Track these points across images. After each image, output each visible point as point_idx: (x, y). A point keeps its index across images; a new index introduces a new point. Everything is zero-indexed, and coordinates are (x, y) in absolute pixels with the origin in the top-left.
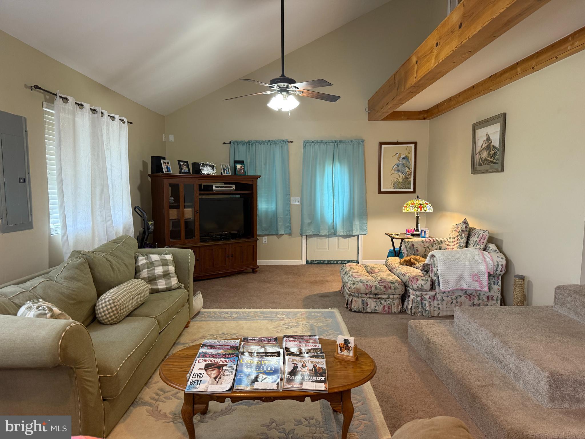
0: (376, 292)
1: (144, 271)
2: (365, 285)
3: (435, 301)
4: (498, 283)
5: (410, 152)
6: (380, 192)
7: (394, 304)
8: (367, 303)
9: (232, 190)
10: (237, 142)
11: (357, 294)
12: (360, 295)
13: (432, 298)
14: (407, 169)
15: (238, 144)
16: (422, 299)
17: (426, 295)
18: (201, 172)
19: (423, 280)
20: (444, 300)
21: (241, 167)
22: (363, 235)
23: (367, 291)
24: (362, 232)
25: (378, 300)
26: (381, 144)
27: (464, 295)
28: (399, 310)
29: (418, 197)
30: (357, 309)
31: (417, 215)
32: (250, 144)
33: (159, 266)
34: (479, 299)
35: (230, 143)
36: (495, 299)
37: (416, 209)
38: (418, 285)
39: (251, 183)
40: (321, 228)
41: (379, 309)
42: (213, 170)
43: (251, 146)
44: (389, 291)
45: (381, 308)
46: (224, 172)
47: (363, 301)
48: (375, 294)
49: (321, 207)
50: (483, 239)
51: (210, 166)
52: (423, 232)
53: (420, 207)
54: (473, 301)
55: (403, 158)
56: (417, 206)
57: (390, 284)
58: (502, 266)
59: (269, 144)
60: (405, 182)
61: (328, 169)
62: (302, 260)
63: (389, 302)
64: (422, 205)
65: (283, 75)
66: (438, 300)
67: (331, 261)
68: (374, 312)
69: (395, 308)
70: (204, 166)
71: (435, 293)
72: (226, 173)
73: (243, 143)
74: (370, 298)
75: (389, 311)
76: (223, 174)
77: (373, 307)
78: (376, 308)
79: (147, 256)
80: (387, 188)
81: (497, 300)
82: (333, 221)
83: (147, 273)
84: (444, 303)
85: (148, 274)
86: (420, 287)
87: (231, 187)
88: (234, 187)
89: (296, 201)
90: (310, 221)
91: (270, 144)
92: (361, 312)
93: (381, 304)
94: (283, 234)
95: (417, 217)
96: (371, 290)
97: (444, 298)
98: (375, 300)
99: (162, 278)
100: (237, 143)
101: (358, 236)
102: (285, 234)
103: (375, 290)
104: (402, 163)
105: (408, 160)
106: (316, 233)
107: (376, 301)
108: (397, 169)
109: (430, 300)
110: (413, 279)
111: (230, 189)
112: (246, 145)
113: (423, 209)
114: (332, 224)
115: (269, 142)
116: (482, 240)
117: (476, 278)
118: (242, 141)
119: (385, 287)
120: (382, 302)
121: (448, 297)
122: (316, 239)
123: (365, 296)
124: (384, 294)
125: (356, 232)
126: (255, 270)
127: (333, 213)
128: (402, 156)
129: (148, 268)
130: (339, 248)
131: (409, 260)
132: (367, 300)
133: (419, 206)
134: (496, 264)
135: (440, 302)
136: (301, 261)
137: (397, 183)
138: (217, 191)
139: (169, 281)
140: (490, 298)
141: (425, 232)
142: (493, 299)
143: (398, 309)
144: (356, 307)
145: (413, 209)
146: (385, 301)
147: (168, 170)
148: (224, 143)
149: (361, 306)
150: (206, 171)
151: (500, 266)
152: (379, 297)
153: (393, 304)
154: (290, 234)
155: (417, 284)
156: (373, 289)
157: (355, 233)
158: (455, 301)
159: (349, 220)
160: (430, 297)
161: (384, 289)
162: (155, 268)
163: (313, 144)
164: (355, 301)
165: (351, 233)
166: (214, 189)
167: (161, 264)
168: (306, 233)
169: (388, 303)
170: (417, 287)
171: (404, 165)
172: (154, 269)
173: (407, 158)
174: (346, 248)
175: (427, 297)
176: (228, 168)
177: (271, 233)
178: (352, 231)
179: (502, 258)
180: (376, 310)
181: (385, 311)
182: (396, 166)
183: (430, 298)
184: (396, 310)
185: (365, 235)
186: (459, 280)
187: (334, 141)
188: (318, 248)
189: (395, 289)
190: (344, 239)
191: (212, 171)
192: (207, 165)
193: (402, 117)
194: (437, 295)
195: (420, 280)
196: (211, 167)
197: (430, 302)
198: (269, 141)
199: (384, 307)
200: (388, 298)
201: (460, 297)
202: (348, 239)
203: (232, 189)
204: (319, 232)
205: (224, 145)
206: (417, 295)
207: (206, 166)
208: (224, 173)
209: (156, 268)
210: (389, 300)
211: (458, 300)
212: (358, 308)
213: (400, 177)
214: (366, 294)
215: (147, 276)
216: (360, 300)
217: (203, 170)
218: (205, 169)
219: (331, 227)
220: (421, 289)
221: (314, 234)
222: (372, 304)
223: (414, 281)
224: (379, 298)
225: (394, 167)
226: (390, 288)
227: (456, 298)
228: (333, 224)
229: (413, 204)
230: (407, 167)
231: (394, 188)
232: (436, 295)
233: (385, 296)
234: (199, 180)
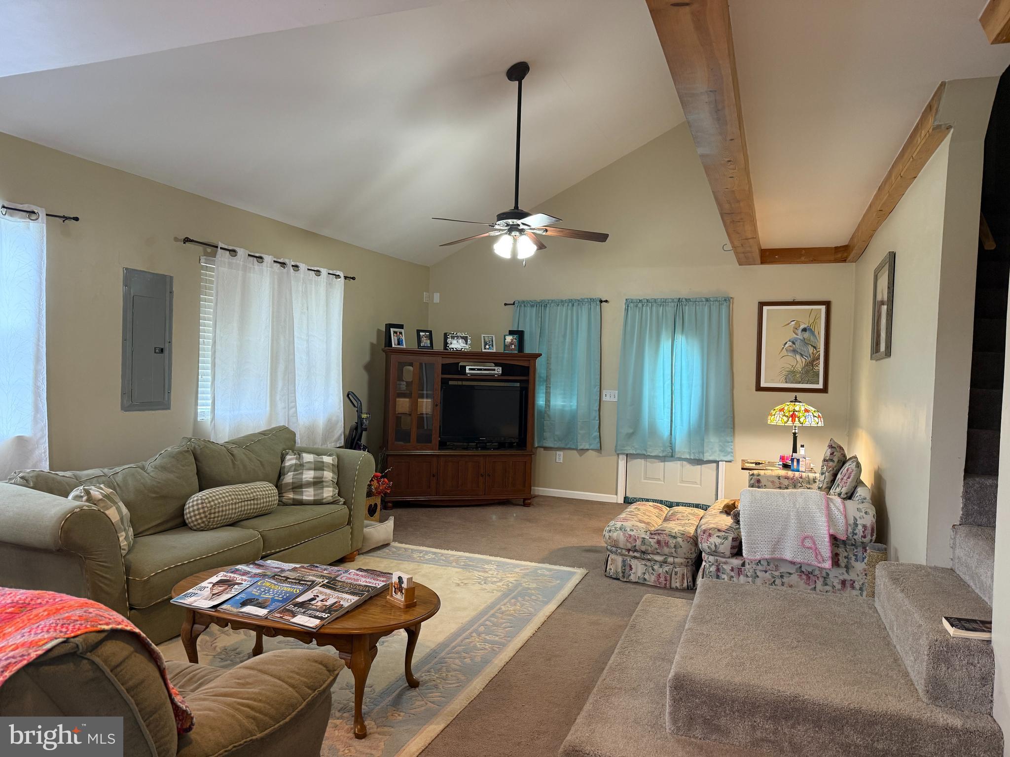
0: (643, 548)
1: (289, 474)
2: (627, 535)
3: (742, 577)
4: (864, 559)
5: (817, 318)
6: (759, 388)
7: (676, 573)
8: (631, 566)
9: (496, 374)
10: (524, 302)
11: (614, 549)
12: (619, 551)
13: (736, 571)
14: (811, 350)
15: (524, 306)
16: (718, 570)
17: (726, 563)
18: (448, 346)
19: (718, 536)
20: (758, 576)
21: (512, 340)
22: (726, 462)
23: (629, 546)
24: (724, 456)
25: (648, 563)
26: (762, 304)
27: (797, 572)
28: (685, 585)
29: (796, 399)
30: (614, 573)
31: (794, 431)
32: (542, 305)
33: (310, 469)
34: (826, 584)
35: (514, 304)
36: (858, 588)
37: (785, 419)
38: (710, 545)
39: (525, 364)
40: (649, 443)
41: (651, 579)
42: (467, 344)
43: (543, 307)
44: (666, 550)
45: (653, 578)
46: (485, 346)
47: (624, 561)
48: (644, 553)
49: (650, 407)
50: (847, 476)
51: (462, 338)
52: (795, 460)
53: (792, 416)
54: (814, 586)
55: (804, 330)
56: (787, 414)
57: (667, 538)
58: (865, 527)
59: (570, 304)
60: (807, 372)
61: (665, 344)
62: (617, 495)
63: (667, 569)
64: (797, 413)
65: (516, 207)
66: (747, 576)
68: (641, 583)
69: (677, 580)
70: (453, 338)
71: (741, 562)
72: (488, 349)
73: (534, 304)
74: (635, 557)
75: (666, 584)
76: (483, 351)
77: (639, 574)
78: (646, 577)
79: (299, 455)
80: (773, 381)
81: (861, 589)
82: (671, 434)
83: (291, 477)
84: (759, 581)
85: (293, 478)
86: (713, 547)
87: (494, 370)
88: (498, 370)
89: (610, 396)
90: (631, 431)
91: (573, 305)
92: (618, 579)
93: (653, 570)
94: (588, 450)
95: (793, 433)
96: (635, 544)
97: (759, 573)
98: (644, 562)
99: (311, 486)
100: (523, 304)
101: (717, 462)
102: (591, 449)
103: (641, 545)
104: (801, 338)
105: (812, 333)
106: (641, 453)
107: (646, 565)
108: (791, 349)
109: (732, 574)
110: (704, 533)
111: (493, 372)
112: (537, 306)
113: (797, 419)
114: (669, 439)
115: (570, 302)
116: (845, 478)
117: (808, 543)
118: (530, 301)
119: (659, 542)
120: (656, 567)
121: (766, 572)
122: (643, 461)
123: (627, 553)
124: (658, 553)
125: (710, 456)
126: (527, 501)
127: (671, 421)
128: (802, 327)
129: (295, 470)
130: (682, 481)
132: (630, 560)
133: (791, 413)
134: (851, 521)
135: (750, 579)
136: (615, 496)
137: (793, 372)
138: (472, 375)
139: (319, 491)
140: (848, 584)
141: (798, 461)
142: (853, 587)
143: (683, 583)
144: (612, 571)
145: (780, 419)
146: (661, 566)
147: (399, 342)
148: (506, 304)
149: (620, 570)
150: (456, 345)
151: (860, 527)
152: (649, 557)
153: (674, 573)
154: (600, 450)
155: (709, 542)
156: (638, 543)
157: (707, 457)
158: (778, 581)
159: (699, 432)
160: (732, 568)
161: (657, 546)
162: (304, 473)
163: (640, 305)
164: (612, 560)
165: (701, 457)
166: (467, 371)
167: (313, 467)
168: (622, 450)
169: (664, 571)
170: (709, 547)
171: (805, 342)
172: (302, 473)
173: (811, 330)
174: (695, 483)
175: (727, 568)
176: (492, 341)
177: (568, 446)
178: (703, 453)
179: (866, 513)
180: (645, 580)
181: (659, 584)
182: (790, 344)
183: (732, 570)
184: (678, 585)
185: (730, 462)
186: (777, 544)
187: (676, 300)
188: (646, 478)
189: (675, 547)
190: (692, 467)
191: (465, 345)
192: (458, 337)
193: (803, 258)
194: (747, 566)
195: (715, 536)
196: (463, 340)
197: (732, 577)
198: (571, 301)
199: (659, 575)
200: (665, 562)
201: (788, 575)
202: (699, 466)
203: (496, 372)
204: (646, 451)
205: (507, 306)
206: (710, 562)
207: (456, 338)
208: (485, 349)
209: (305, 472)
210: (667, 566)
211: (785, 580)
212: (616, 572)
213: (799, 363)
214: (629, 550)
215: (291, 481)
216: (619, 559)
217: (451, 344)
218: (454, 342)
219: (668, 444)
220: (714, 551)
221: (637, 452)
222: (638, 569)
223: (704, 537)
224: (649, 560)
225: (787, 345)
226: (667, 544)
227: (782, 577)
228: (671, 440)
229: (782, 410)
230: (812, 345)
231: (786, 382)
232: (743, 565)
233: (659, 558)
234: (442, 357)
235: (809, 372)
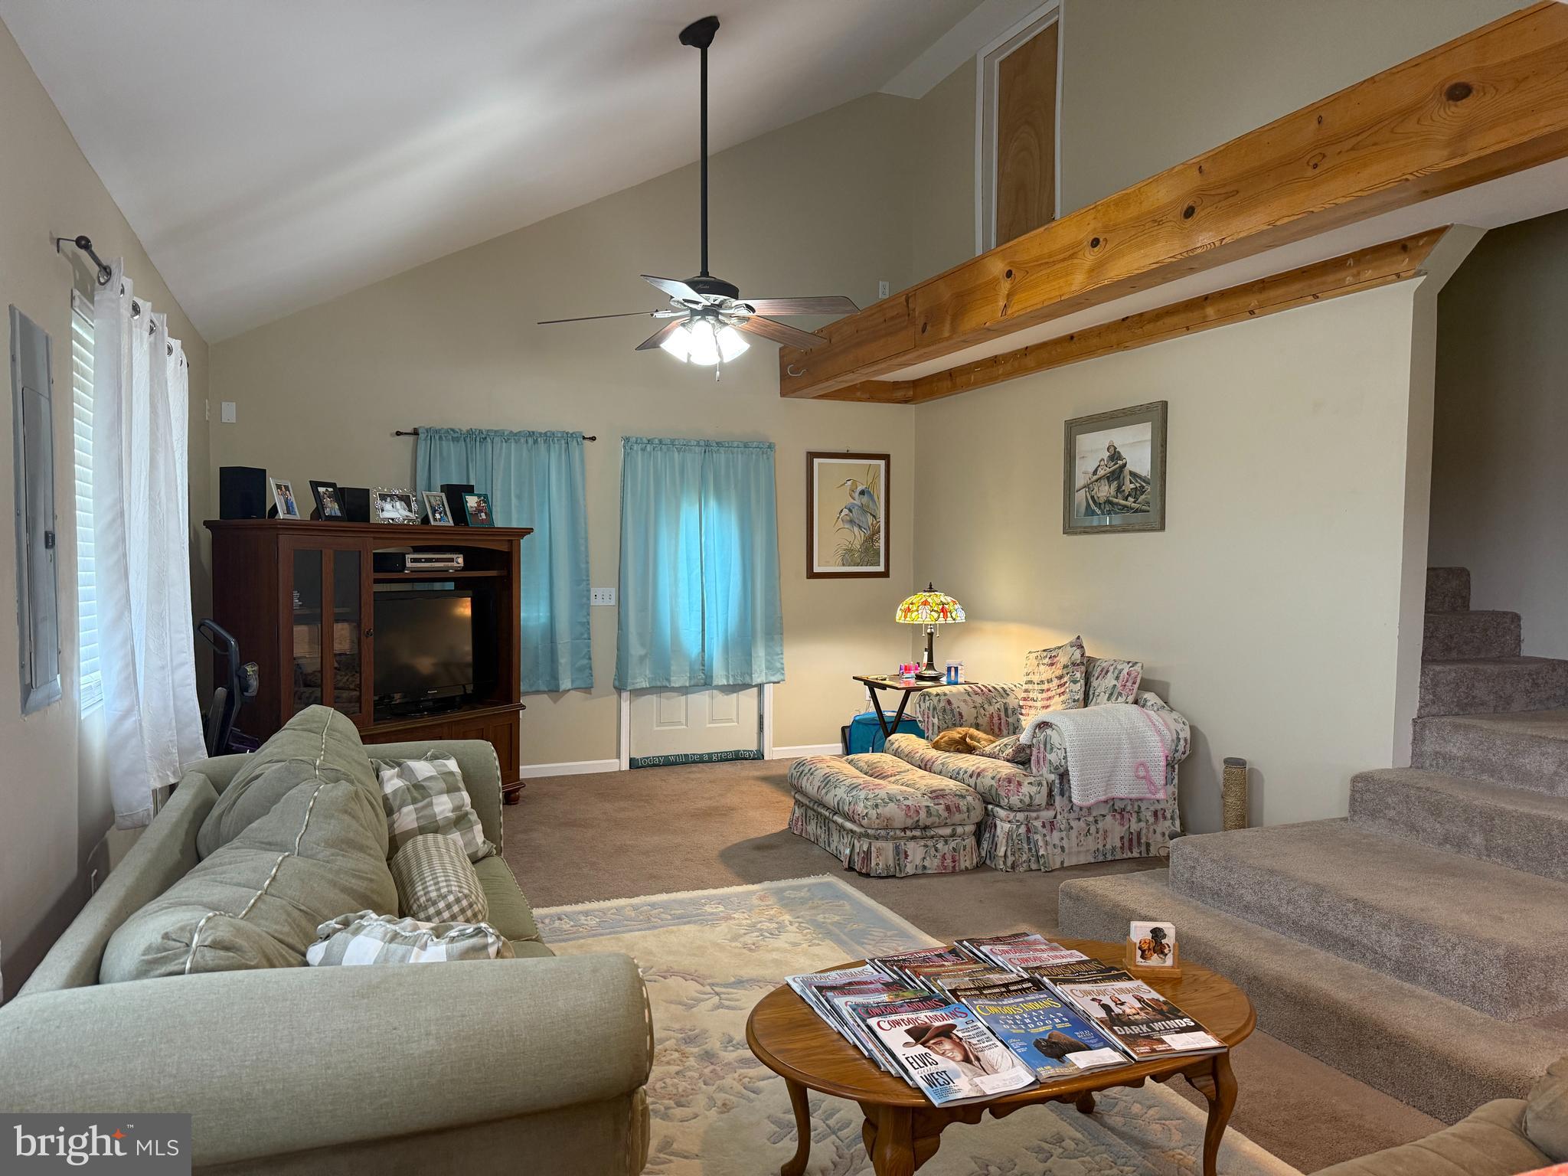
0: (929, 822)
1: (405, 810)
2: (904, 807)
3: (1055, 832)
4: (1172, 780)
5: (876, 477)
6: (812, 575)
7: (965, 847)
8: (906, 852)
9: (452, 568)
10: (437, 431)
11: (883, 833)
12: (892, 833)
13: (1048, 826)
14: (870, 519)
15: (440, 438)
16: (1028, 830)
17: (1036, 818)
18: (379, 515)
19: (1030, 783)
20: (1072, 828)
21: (479, 503)
22: (774, 683)
23: (909, 822)
24: (773, 675)
25: (930, 843)
26: (812, 456)
27: (1110, 812)
28: (975, 861)
29: (931, 588)
30: (883, 869)
31: (929, 631)
32: (475, 439)
33: (441, 793)
34: (1140, 820)
35: (416, 433)
36: (1170, 818)
37: (935, 615)
38: (1023, 798)
39: (504, 548)
40: (672, 668)
41: (932, 864)
42: (410, 511)
43: (478, 443)
44: (957, 817)
45: (937, 862)
46: (434, 516)
47: (897, 848)
48: (926, 828)
49: (672, 612)
50: (1131, 682)
51: (401, 498)
52: (953, 669)
53: (943, 610)
54: (1128, 826)
55: (862, 493)
56: (936, 609)
57: (956, 800)
58: (1186, 740)
59: (530, 441)
60: (867, 550)
61: (689, 512)
62: (618, 757)
63: (953, 844)
64: (947, 606)
65: (705, 272)
66: (1061, 831)
67: (694, 755)
68: (922, 874)
69: (966, 858)
70: (383, 497)
71: (1054, 813)
72: (440, 520)
73: (455, 436)
74: (914, 838)
75: (954, 867)
76: (432, 524)
77: (918, 861)
78: (926, 863)
79: (399, 765)
80: (827, 563)
81: (1172, 818)
82: (703, 650)
83: (414, 816)
84: (1074, 833)
85: (418, 819)
86: (1027, 800)
87: (452, 560)
88: (460, 560)
89: (603, 597)
90: (642, 652)
91: (535, 442)
92: (894, 876)
93: (936, 851)
94: (569, 690)
95: (928, 634)
96: (917, 819)
97: (1073, 823)
98: (922, 842)
99: (451, 828)
100: (436, 434)
101: (760, 687)
102: (572, 689)
103: (927, 817)
104: (860, 504)
105: (871, 496)
106: (659, 684)
107: (926, 846)
108: (848, 518)
109: (1044, 831)
110: (1010, 782)
111: (450, 564)
112: (465, 441)
113: (949, 614)
114: (701, 658)
115: (530, 436)
116: (1129, 684)
117: (1142, 773)
118: (453, 430)
119: (948, 808)
120: (940, 846)
121: (1079, 819)
122: (654, 698)
123: (903, 834)
124: (946, 825)
125: (758, 677)
126: (513, 795)
127: (703, 630)
128: (860, 488)
129: (414, 801)
130: (713, 721)
131: (961, 738)
132: (905, 844)
133: (941, 607)
134: (1175, 736)
135: (1064, 834)
136: (617, 761)
137: (850, 551)
138: (413, 571)
139: (470, 835)
140: (1160, 814)
141: (956, 669)
142: (1165, 818)
143: (972, 860)
144: (880, 866)
145: (928, 616)
146: (946, 842)
147: (289, 510)
148: (398, 434)
149: (891, 862)
150: (393, 512)
151: (1182, 742)
152: (932, 833)
153: (962, 848)
154: (587, 689)
155: (1020, 794)
156: (923, 814)
157: (757, 680)
158: (1093, 829)
159: (741, 646)
160: (1043, 823)
161: (946, 814)
162: (434, 801)
163: (649, 448)
164: (878, 849)
165: (747, 680)
166: (409, 564)
167: (444, 786)
168: (633, 684)
169: (951, 848)
170: (1021, 801)
171: (864, 509)
172: (431, 804)
173: (869, 493)
174: (730, 720)
175: (1038, 824)
176: (443, 505)
177: (534, 689)
178: (751, 675)
179: (1184, 723)
180: (924, 867)
181: (945, 869)
182: (846, 511)
183: (1044, 826)
184: (968, 864)
185: (778, 682)
186: (1109, 781)
187: (702, 443)
188: (660, 724)
189: (968, 810)
190: (725, 697)
191: (409, 514)
192: (391, 496)
193: (858, 394)
194: (1059, 817)
195: (1026, 784)
196: (403, 503)
197: (1045, 835)
198: (531, 434)
199: (944, 857)
200: (953, 835)
201: (1102, 818)
202: (735, 695)
203: (455, 564)
204: (668, 680)
205: (401, 437)
206: (1018, 821)
207: (389, 499)
208: (435, 520)
209: (436, 800)
210: (953, 840)
211: (1100, 825)
212: (887, 866)
213: (856, 537)
214: (904, 830)
215: (415, 825)
216: (889, 846)
217: (383, 510)
218: (388, 506)
219: (698, 666)
220: (1029, 805)
221: (654, 684)
222: (916, 853)
223: (1012, 788)
224: (932, 837)
225: (843, 514)
226: (958, 808)
227: (1096, 822)
228: (703, 658)
229: (925, 603)
230: (871, 514)
231: (844, 565)
232: (1055, 817)
233: (947, 831)
234: (375, 538)
235: (868, 551)
